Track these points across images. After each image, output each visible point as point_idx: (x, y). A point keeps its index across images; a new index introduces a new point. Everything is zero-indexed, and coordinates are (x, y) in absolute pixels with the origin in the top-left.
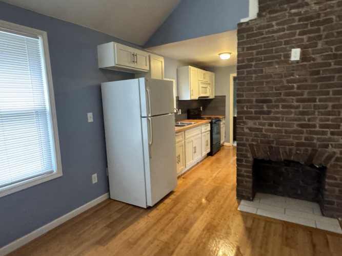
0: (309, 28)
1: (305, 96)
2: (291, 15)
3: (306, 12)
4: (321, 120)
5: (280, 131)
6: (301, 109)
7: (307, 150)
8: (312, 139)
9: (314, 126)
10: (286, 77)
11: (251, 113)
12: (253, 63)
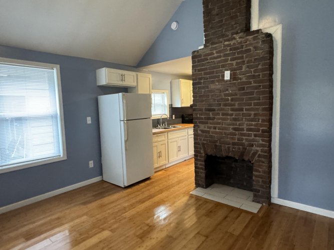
0: (237, 55)
1: (236, 107)
2: (225, 46)
3: (234, 44)
4: (247, 125)
5: (221, 133)
6: (234, 117)
7: (239, 149)
8: (242, 140)
9: (243, 130)
10: (223, 91)
11: (202, 119)
12: (202, 81)
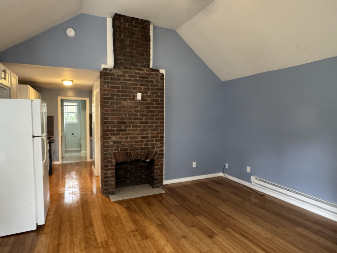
0: (144, 83)
1: (144, 120)
2: (135, 73)
4: (151, 134)
5: (132, 142)
6: (142, 128)
7: (146, 152)
8: (148, 145)
9: (148, 137)
10: (134, 108)
11: (114, 130)
